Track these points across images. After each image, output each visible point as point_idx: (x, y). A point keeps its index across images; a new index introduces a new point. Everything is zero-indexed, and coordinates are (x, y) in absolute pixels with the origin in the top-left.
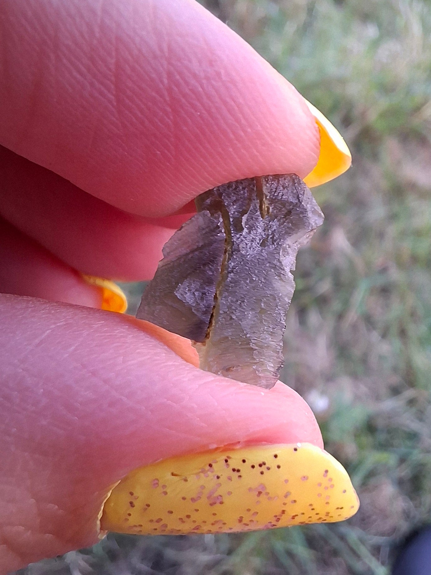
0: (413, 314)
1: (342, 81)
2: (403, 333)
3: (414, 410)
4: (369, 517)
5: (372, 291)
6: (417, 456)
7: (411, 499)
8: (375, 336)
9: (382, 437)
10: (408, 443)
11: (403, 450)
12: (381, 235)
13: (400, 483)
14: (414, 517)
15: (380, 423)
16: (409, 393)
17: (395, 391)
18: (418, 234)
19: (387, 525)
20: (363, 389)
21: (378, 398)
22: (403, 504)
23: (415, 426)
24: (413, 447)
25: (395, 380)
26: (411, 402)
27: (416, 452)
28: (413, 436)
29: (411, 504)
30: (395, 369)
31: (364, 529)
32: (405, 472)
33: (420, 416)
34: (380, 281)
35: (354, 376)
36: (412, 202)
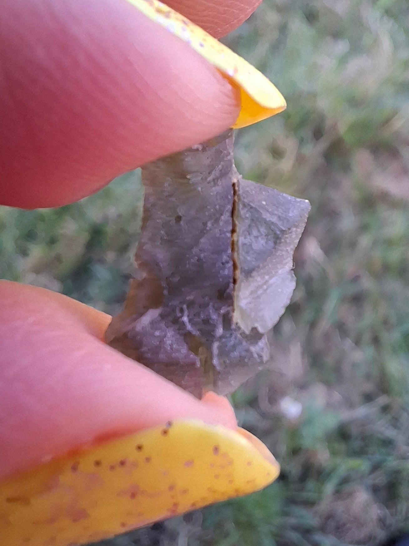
0: (386, 322)
1: (313, 95)
2: (376, 341)
3: (389, 417)
4: (344, 525)
5: (344, 299)
6: (392, 463)
7: (388, 507)
8: (349, 343)
9: (356, 444)
10: (383, 450)
11: (378, 457)
12: (353, 245)
13: (375, 490)
14: (391, 525)
15: (354, 430)
16: (382, 400)
17: (368, 398)
18: (389, 243)
19: (363, 533)
20: (337, 396)
21: (351, 405)
22: (379, 512)
23: (390, 433)
24: (389, 454)
25: (368, 387)
26: (385, 409)
27: (390, 458)
28: (388, 443)
29: (387, 511)
30: (368, 377)
31: (339, 538)
32: (380, 478)
33: (395, 423)
34: (352, 290)
35: (328, 384)
36: (384, 212)
